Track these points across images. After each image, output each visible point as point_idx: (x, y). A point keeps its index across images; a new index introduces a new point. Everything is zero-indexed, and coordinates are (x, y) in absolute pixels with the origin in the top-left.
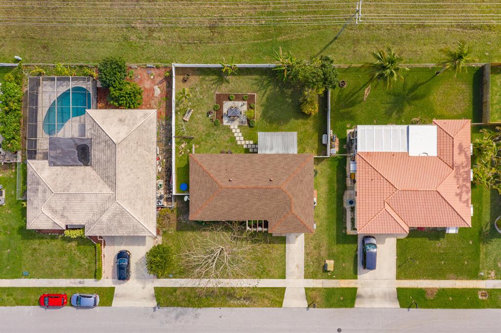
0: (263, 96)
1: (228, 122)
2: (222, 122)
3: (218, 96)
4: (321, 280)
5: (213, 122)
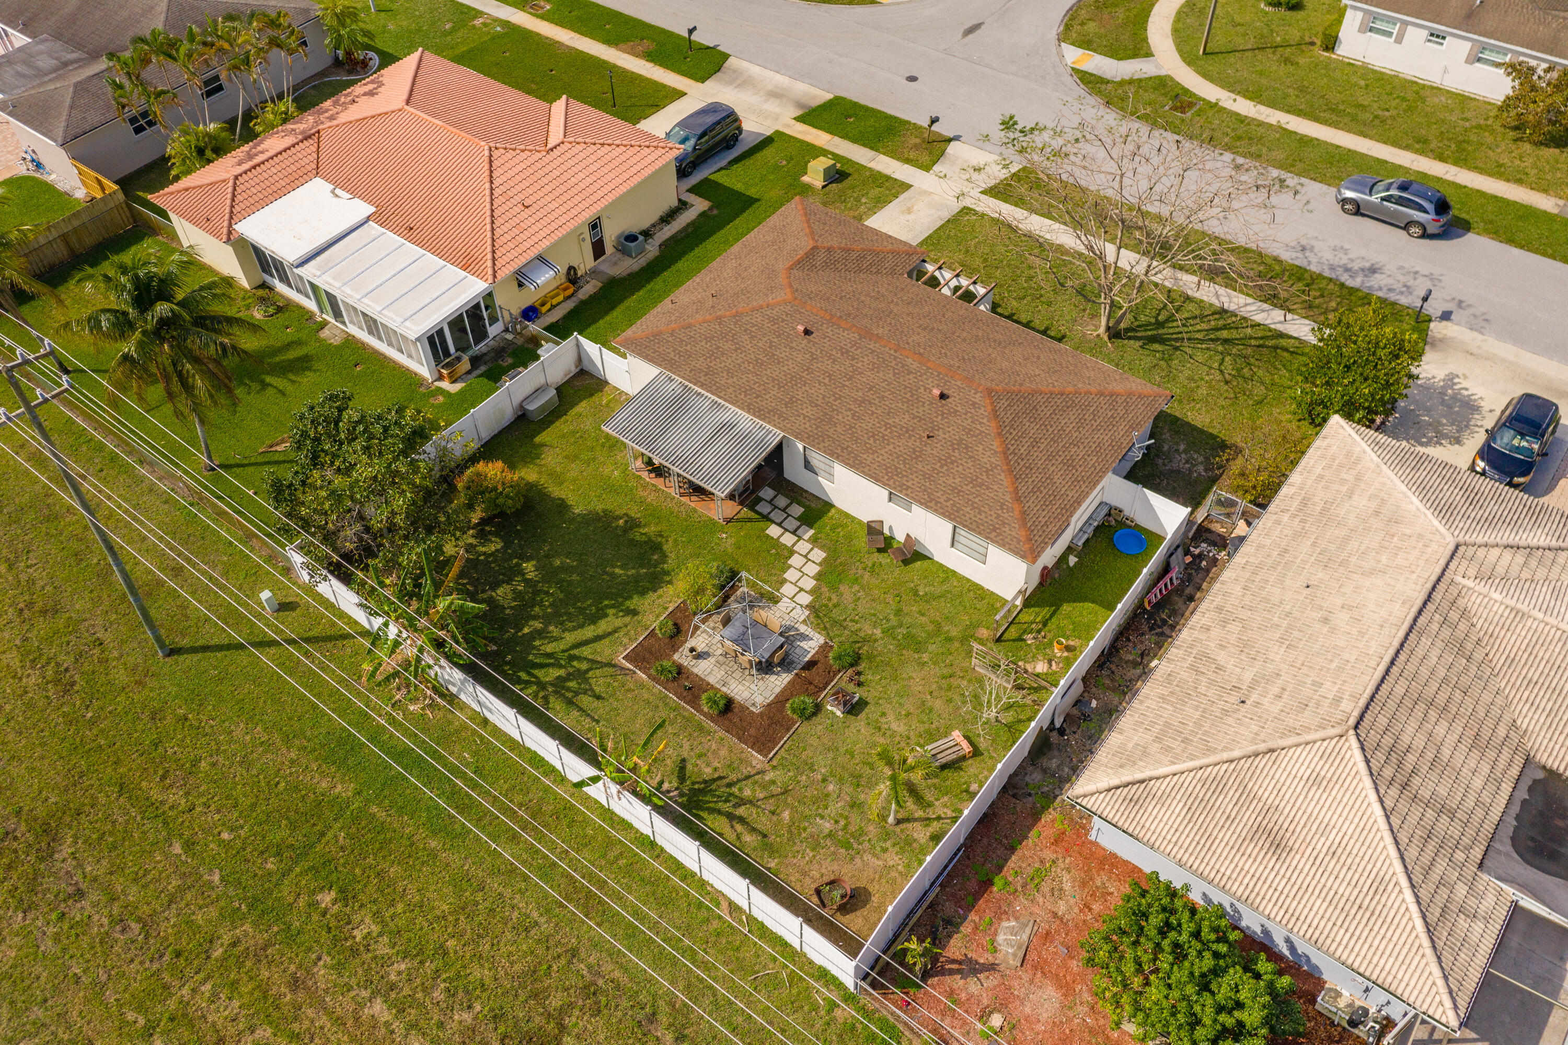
0: (598, 638)
1: (804, 637)
2: (825, 649)
3: (763, 744)
4: (872, 165)
5: (859, 674)
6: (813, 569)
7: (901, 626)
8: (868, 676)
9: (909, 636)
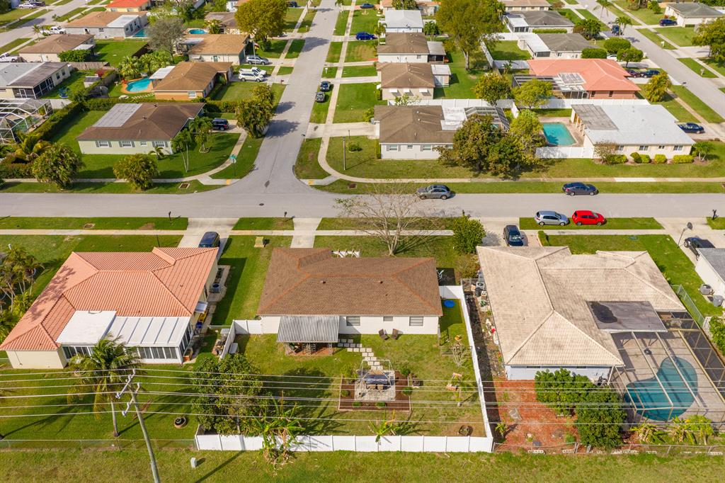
0: (325, 408)
1: (387, 374)
2: (397, 373)
5: (413, 374)
6: (372, 354)
7: (411, 356)
8: (415, 374)
9: (417, 357)
